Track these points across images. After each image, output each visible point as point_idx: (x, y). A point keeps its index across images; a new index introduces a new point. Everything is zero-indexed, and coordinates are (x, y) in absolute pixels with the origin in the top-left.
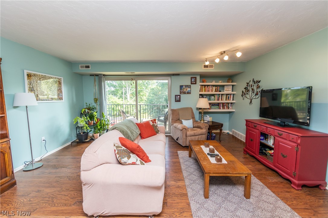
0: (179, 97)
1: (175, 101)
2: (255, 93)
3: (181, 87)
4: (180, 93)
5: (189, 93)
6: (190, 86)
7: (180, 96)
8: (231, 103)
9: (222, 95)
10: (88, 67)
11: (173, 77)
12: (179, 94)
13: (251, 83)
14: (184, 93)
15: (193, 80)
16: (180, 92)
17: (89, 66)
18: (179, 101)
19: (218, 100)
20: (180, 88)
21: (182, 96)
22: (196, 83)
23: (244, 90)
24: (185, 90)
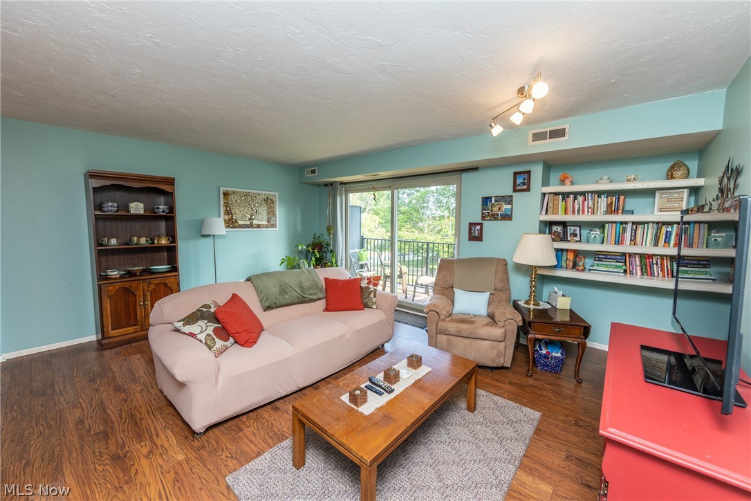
0: (478, 227)
1: (470, 240)
3: (486, 200)
4: (483, 218)
5: (507, 217)
6: (512, 196)
7: (481, 224)
9: (636, 224)
11: (464, 175)
12: (479, 221)
14: (494, 217)
16: (483, 214)
18: (479, 238)
19: (620, 242)
20: (483, 205)
21: (488, 225)
22: (528, 190)
24: (495, 209)
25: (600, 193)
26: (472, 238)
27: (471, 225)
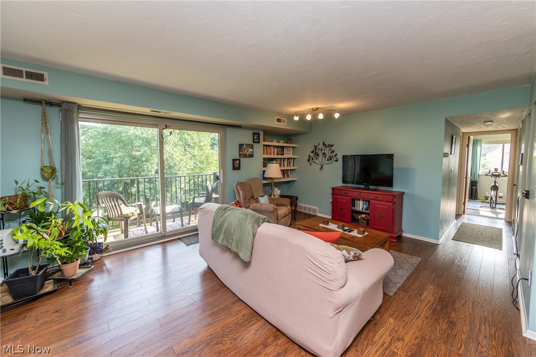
0: (238, 162)
1: (233, 170)
2: (327, 157)
3: (241, 146)
4: (240, 157)
5: (251, 156)
6: (253, 145)
7: (239, 160)
8: (291, 170)
9: (284, 159)
11: (228, 130)
12: (238, 158)
13: (321, 146)
14: (245, 156)
15: (255, 137)
16: (240, 154)
17: (43, 75)
18: (239, 168)
20: (239, 149)
21: (243, 160)
22: (259, 142)
23: (312, 155)
24: (246, 151)
25: (275, 146)
26: (234, 168)
27: (234, 160)
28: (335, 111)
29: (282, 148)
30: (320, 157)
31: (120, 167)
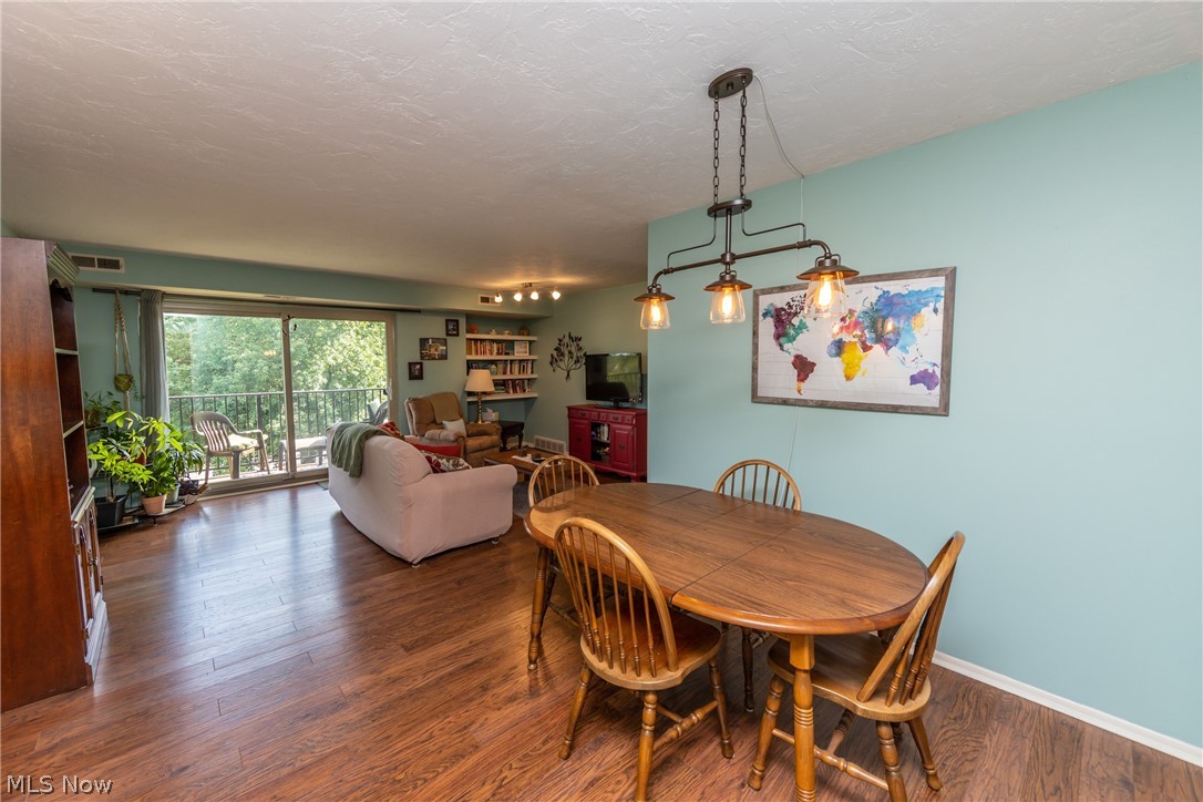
0: (418, 367)
1: (410, 379)
2: (575, 358)
3: (423, 342)
4: (422, 358)
5: (444, 357)
6: (446, 339)
7: (421, 364)
8: (529, 380)
9: (512, 361)
10: (115, 265)
11: (400, 316)
12: (418, 360)
13: (567, 340)
14: (432, 357)
15: (450, 327)
16: (421, 354)
17: (118, 261)
18: (420, 377)
19: (505, 373)
20: (421, 346)
21: (427, 364)
22: (457, 335)
23: (555, 353)
24: (433, 351)
25: (493, 341)
26: (412, 377)
27: (410, 365)
28: (552, 287)
29: (511, 343)
30: (567, 358)
31: (249, 380)
